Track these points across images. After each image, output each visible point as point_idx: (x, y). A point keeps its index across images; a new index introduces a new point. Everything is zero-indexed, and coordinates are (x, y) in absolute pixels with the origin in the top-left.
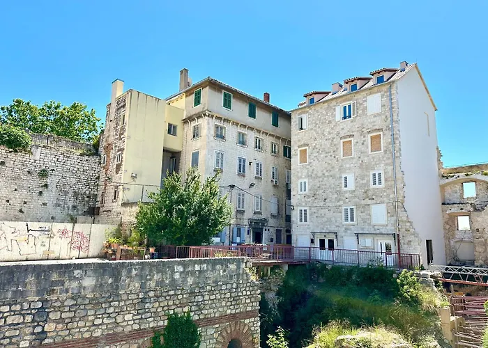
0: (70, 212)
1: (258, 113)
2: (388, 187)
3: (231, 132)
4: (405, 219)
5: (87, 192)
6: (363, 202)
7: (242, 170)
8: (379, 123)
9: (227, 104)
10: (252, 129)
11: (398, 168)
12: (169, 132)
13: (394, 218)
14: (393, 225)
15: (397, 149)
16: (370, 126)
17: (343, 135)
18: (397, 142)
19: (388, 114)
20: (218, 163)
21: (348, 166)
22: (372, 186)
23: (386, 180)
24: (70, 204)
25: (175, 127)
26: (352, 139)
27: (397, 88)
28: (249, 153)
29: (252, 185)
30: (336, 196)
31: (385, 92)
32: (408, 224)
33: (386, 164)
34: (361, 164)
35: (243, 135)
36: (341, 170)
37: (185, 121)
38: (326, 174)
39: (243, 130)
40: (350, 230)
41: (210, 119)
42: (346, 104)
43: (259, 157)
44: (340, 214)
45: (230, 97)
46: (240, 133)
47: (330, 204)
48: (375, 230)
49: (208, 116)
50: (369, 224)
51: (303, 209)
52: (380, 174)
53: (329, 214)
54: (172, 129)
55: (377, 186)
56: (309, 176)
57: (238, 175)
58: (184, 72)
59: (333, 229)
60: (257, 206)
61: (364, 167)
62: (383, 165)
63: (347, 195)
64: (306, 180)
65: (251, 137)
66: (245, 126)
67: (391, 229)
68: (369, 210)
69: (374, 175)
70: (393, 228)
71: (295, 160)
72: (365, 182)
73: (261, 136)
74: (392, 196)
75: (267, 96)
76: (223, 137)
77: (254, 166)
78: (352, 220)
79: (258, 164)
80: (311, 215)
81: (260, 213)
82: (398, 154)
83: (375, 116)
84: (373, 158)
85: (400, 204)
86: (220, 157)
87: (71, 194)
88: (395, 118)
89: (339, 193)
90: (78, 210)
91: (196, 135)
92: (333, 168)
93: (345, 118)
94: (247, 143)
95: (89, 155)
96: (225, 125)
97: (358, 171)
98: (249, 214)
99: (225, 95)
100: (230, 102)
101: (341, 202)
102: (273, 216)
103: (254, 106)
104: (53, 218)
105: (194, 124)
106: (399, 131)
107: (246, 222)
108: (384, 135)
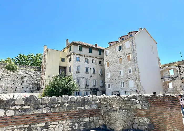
0: (31, 90)
1: (93, 51)
2: (134, 74)
3: (82, 59)
4: (139, 85)
5: (37, 83)
6: (126, 80)
7: (87, 71)
8: (129, 51)
9: (80, 49)
10: (91, 57)
11: (136, 67)
12: (62, 61)
13: (136, 85)
14: (136, 87)
15: (135, 60)
16: (127, 53)
17: (119, 56)
18: (135, 57)
19: (132, 48)
20: (77, 70)
21: (121, 67)
22: (129, 74)
23: (133, 71)
24: (31, 87)
25: (64, 59)
26: (122, 57)
27: (135, 38)
28: (90, 65)
29: (91, 76)
30: (118, 78)
31: (131, 40)
32: (141, 87)
33: (132, 66)
34: (125, 66)
35: (87, 59)
36: (119, 69)
37: (67, 57)
38: (115, 70)
39: (87, 58)
40: (123, 90)
41: (74, 55)
42: (119, 45)
43: (94, 66)
44: (120, 85)
45: (81, 47)
46: (86, 59)
47: (117, 81)
48: (131, 90)
49: (73, 54)
50: (129, 88)
51: (109, 83)
52: (131, 69)
53: (117, 85)
54: (63, 60)
55: (130, 74)
56: (110, 72)
57: (86, 73)
58: (67, 40)
59: (118, 90)
60: (94, 83)
61: (126, 67)
62: (131, 66)
63: (122, 78)
64: (109, 73)
65: (90, 60)
66: (88, 56)
67: (135, 89)
68: (128, 82)
69: (129, 70)
70: (136, 89)
71: (106, 66)
72: (126, 72)
73: (94, 59)
74: (135, 77)
75: (96, 45)
76: (79, 61)
77: (92, 70)
78: (124, 87)
79: (93, 69)
80: (111, 85)
81: (96, 86)
82: (136, 62)
83: (128, 49)
84: (128, 64)
85: (137, 80)
86: (78, 68)
87: (31, 84)
88: (134, 49)
89: (119, 77)
90: (34, 89)
91: (70, 61)
92: (117, 68)
93: (119, 50)
94: (89, 62)
95: (37, 71)
96: (80, 56)
97: (124, 69)
98: (91, 87)
99: (79, 47)
100: (81, 49)
101: (120, 80)
102: (101, 87)
103: (91, 49)
104: (26, 92)
105: (69, 57)
106: (136, 53)
107: (90, 90)
108: (131, 55)
